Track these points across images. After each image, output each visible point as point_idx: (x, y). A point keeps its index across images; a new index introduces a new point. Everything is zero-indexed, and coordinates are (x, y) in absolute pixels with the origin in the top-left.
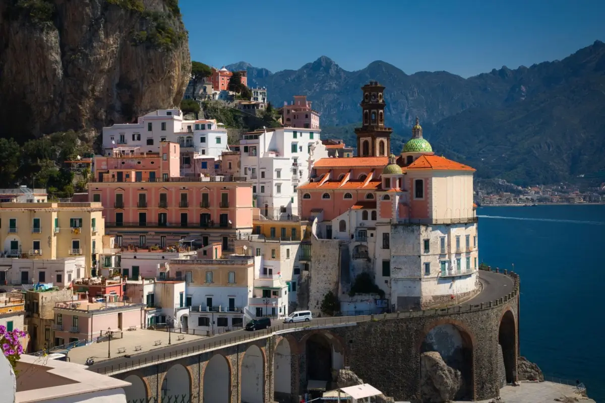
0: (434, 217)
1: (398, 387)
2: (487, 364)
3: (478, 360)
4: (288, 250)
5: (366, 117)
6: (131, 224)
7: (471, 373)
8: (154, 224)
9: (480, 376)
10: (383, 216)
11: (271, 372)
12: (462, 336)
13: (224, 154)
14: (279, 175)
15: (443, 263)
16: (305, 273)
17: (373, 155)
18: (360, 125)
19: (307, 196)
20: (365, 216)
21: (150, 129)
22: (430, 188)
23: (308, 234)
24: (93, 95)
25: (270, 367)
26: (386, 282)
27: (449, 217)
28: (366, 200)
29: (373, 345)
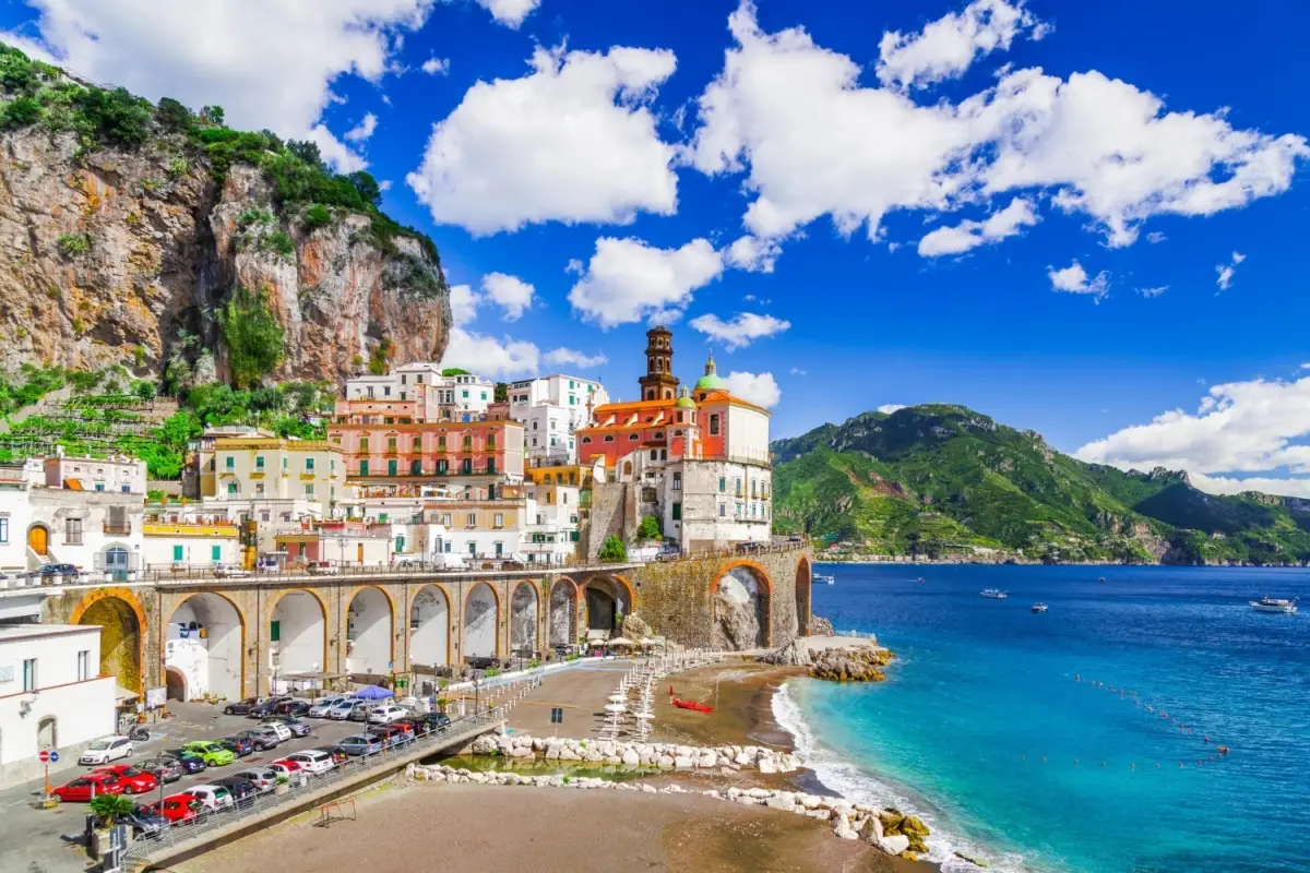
0: (731, 454)
1: (690, 635)
2: (784, 611)
3: (775, 605)
4: (565, 494)
5: (651, 365)
6: (379, 473)
7: (767, 619)
8: (407, 473)
9: (775, 622)
10: (674, 453)
11: (546, 614)
12: (759, 583)
13: (490, 407)
14: (553, 425)
15: (739, 505)
16: (585, 521)
17: (659, 398)
18: (645, 373)
19: (587, 440)
20: (654, 457)
21: (404, 382)
22: (726, 423)
23: (589, 480)
24: (336, 343)
25: (545, 609)
26: (677, 526)
27: (745, 455)
28: (654, 439)
29: (663, 588)
